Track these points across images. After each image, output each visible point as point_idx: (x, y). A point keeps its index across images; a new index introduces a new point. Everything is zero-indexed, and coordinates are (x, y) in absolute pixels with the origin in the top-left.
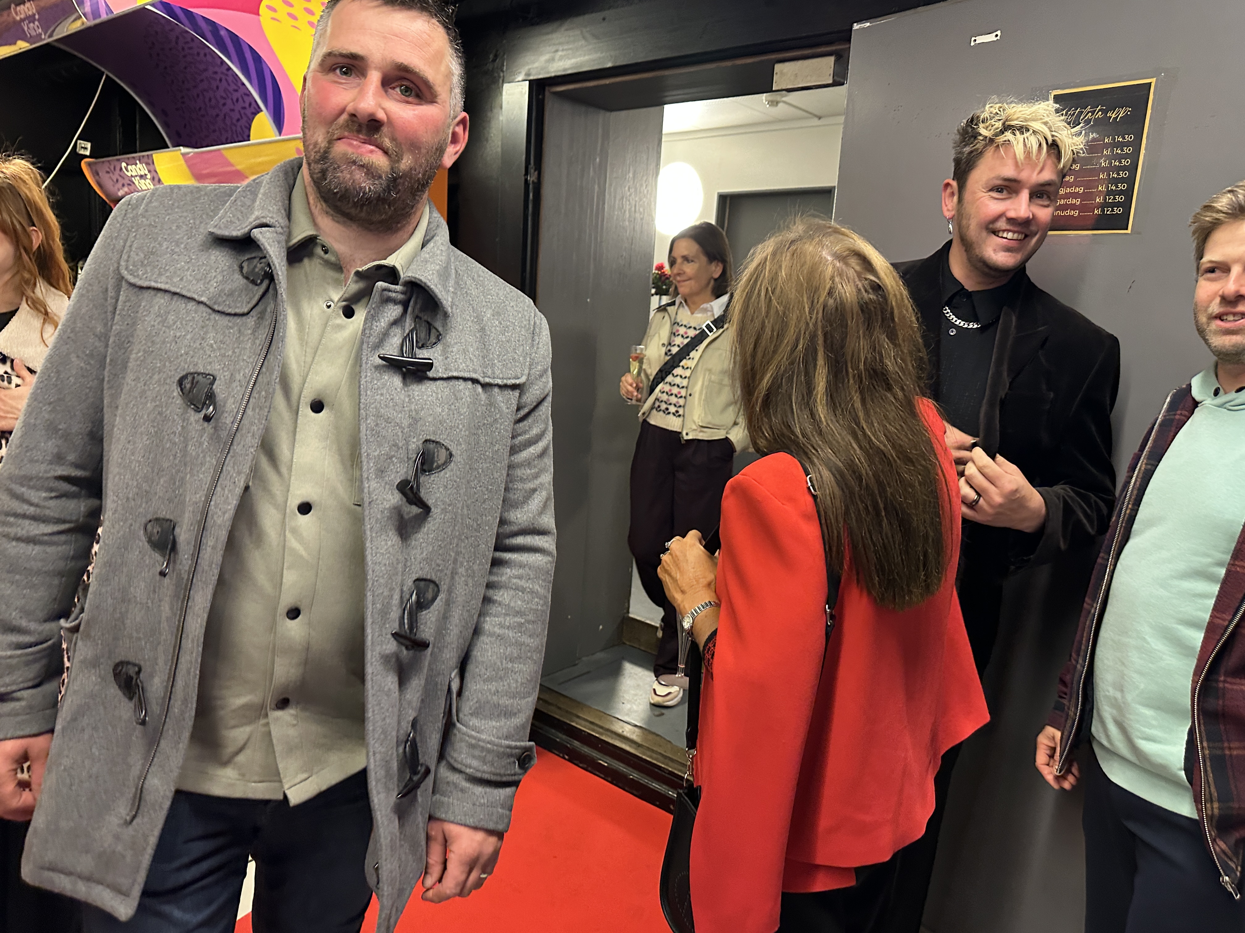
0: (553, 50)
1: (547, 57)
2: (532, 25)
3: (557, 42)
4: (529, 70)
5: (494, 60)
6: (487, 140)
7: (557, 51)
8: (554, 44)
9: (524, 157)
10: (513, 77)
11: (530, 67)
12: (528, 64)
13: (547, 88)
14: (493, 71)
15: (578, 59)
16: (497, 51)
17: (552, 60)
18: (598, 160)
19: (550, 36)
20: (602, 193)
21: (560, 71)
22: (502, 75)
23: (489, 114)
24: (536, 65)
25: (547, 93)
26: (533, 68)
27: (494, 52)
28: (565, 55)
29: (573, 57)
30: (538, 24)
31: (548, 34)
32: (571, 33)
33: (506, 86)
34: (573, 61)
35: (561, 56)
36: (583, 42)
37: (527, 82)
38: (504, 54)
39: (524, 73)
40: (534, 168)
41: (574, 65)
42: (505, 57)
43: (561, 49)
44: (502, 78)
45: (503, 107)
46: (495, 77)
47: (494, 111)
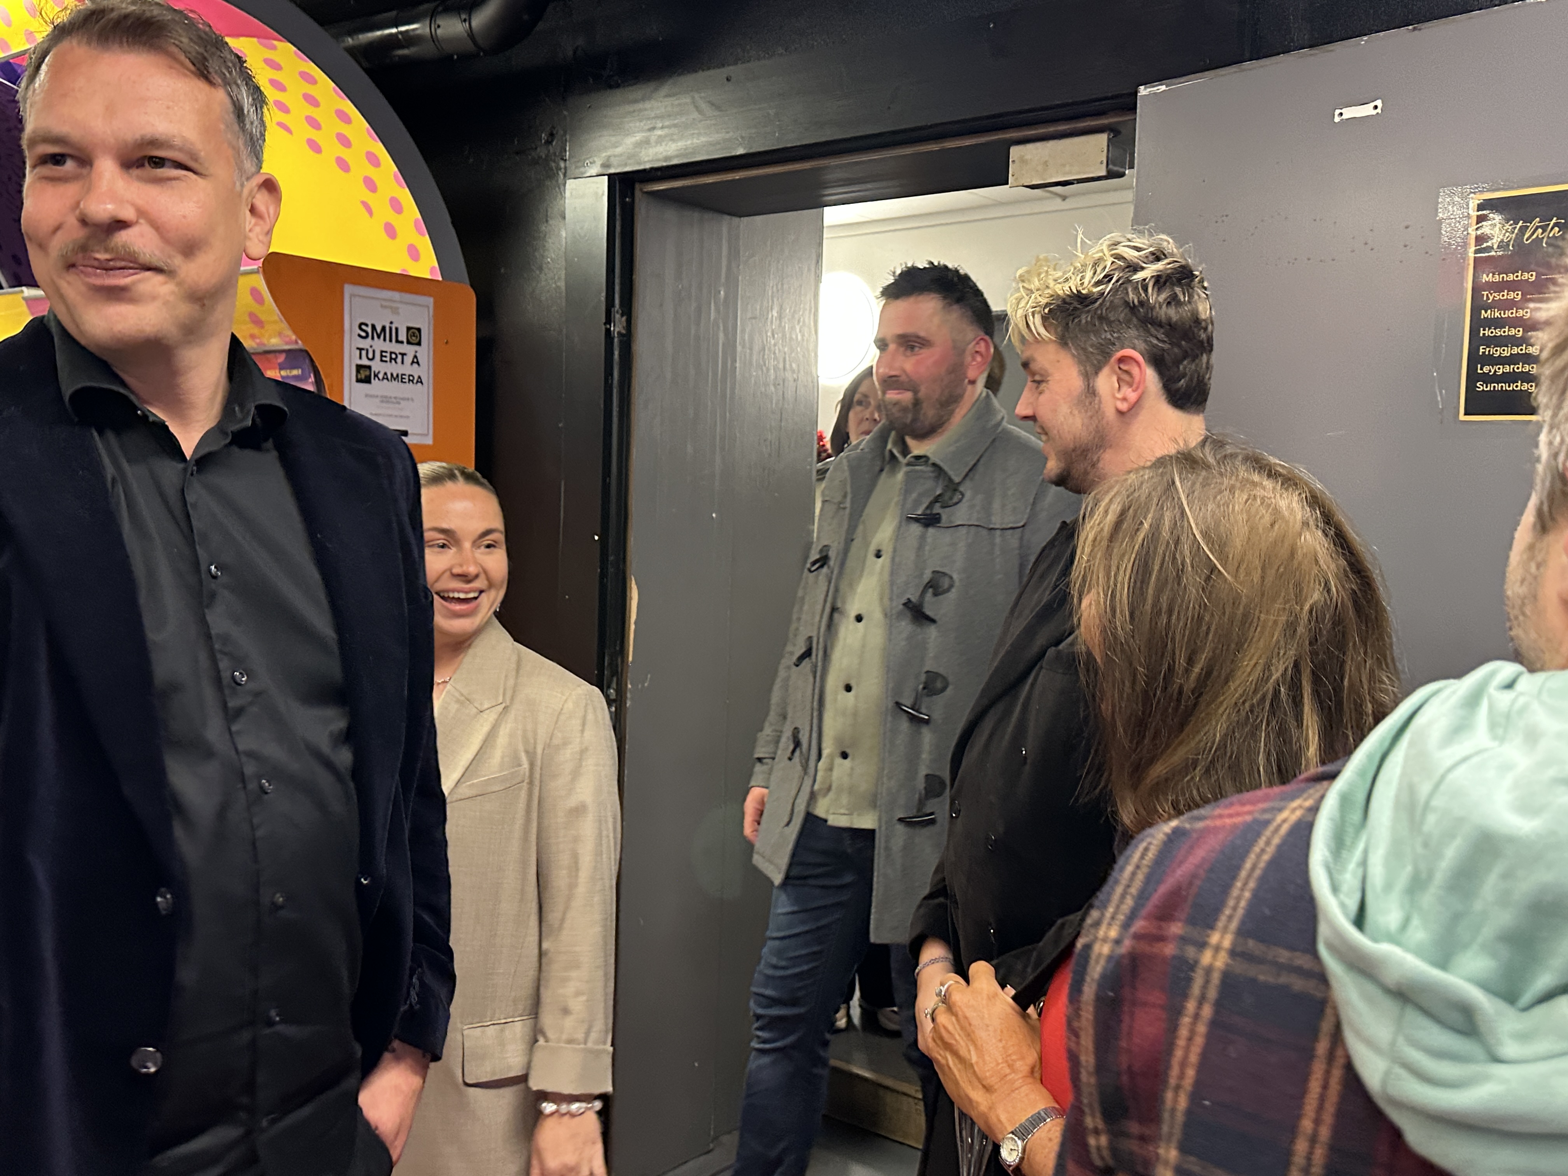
0: (647, 127)
1: (637, 137)
2: (611, 87)
3: (653, 115)
4: (609, 157)
5: (549, 142)
6: (541, 269)
7: (654, 128)
8: (648, 119)
9: (604, 294)
10: (582, 169)
11: (609, 153)
12: (605, 148)
13: (637, 186)
14: (548, 158)
15: (689, 142)
16: (553, 127)
17: (646, 142)
18: (722, 293)
19: (640, 106)
20: (730, 345)
21: (658, 160)
22: (562, 164)
23: (543, 228)
24: (619, 150)
25: (638, 194)
26: (615, 156)
27: (548, 129)
28: (666, 136)
29: (682, 139)
30: (618, 86)
31: (636, 101)
32: (674, 100)
33: (571, 184)
34: (681, 144)
35: (660, 136)
36: (695, 115)
37: (606, 177)
38: (565, 133)
39: (599, 162)
40: (620, 312)
41: (682, 151)
42: (568, 137)
43: (660, 125)
44: (563, 170)
45: (567, 216)
46: (552, 169)
47: (551, 222)
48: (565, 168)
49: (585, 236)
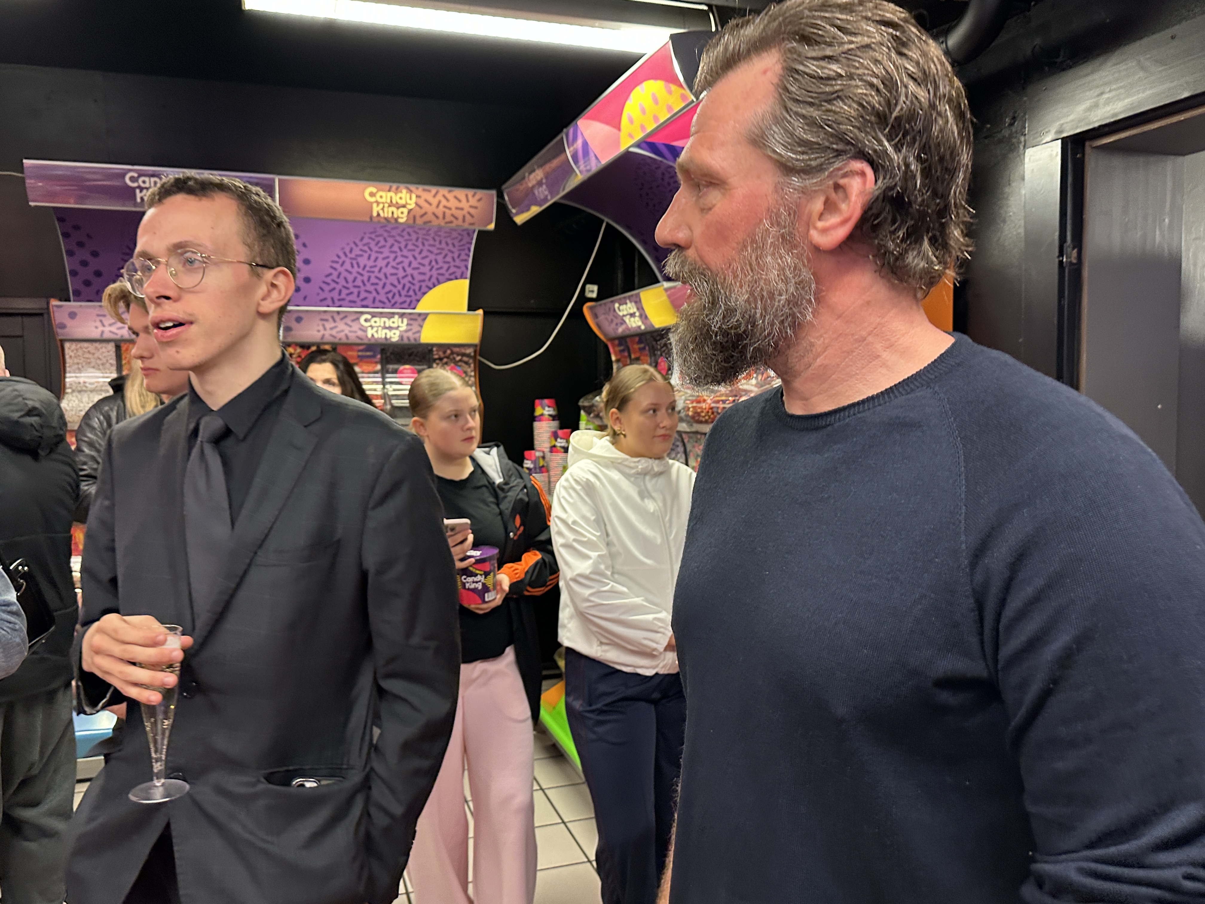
0: (1096, 94)
1: (1087, 104)
2: (1064, 70)
3: (1101, 83)
4: (1063, 124)
5: (1011, 124)
6: (1004, 221)
7: (1102, 93)
8: (1097, 87)
9: (1057, 234)
10: (1038, 139)
11: (1062, 122)
12: (1059, 119)
13: (1087, 144)
14: (1011, 136)
15: (1135, 98)
16: (1015, 112)
17: (1096, 106)
18: (1167, 220)
19: (1090, 78)
21: (1107, 118)
22: (1022, 139)
23: (1007, 190)
24: (1071, 117)
25: (1088, 150)
26: (1067, 123)
27: (1011, 114)
28: (1113, 98)
29: (1128, 96)
30: (1071, 67)
31: (1087, 75)
32: (1122, 67)
33: (1029, 152)
34: (1127, 101)
35: (1108, 98)
36: (1141, 74)
37: (1060, 141)
38: (1025, 114)
39: (1053, 131)
40: (1071, 246)
41: (1129, 106)
42: (1027, 116)
43: (1108, 89)
44: (1023, 144)
45: (1026, 178)
46: (1013, 144)
47: (1013, 184)
48: (1025, 141)
49: (1041, 190)
